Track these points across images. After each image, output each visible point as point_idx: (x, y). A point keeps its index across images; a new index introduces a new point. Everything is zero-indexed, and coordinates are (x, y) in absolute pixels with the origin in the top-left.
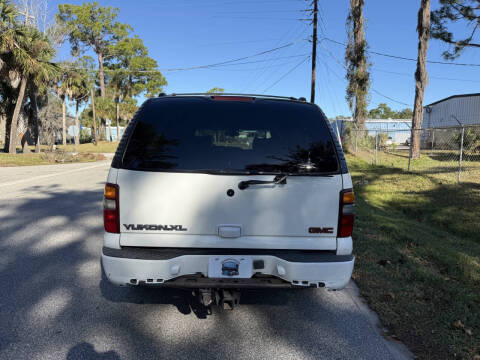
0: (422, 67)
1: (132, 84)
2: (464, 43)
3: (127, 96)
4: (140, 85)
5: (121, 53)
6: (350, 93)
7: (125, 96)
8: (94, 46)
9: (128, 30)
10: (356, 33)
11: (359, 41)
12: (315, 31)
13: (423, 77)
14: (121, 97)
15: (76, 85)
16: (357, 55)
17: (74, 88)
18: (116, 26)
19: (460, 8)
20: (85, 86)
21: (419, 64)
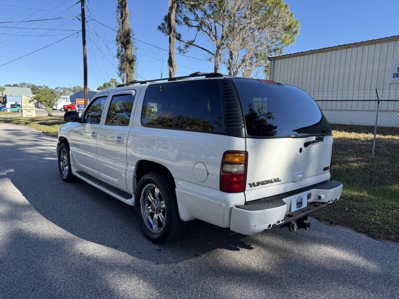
0: (173, 56)
2: (191, 43)
6: (121, 69)
10: (123, 21)
11: (126, 28)
12: (83, 10)
13: (174, 64)
16: (125, 40)
19: (183, 17)
21: (170, 53)
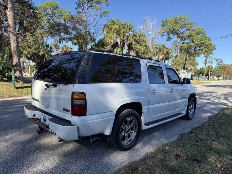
1: (195, 51)
3: (191, 57)
4: (200, 51)
5: (189, 36)
7: (190, 58)
8: (176, 35)
9: (194, 25)
14: (188, 58)
15: (164, 54)
17: (163, 55)
18: (188, 24)
20: (168, 54)
